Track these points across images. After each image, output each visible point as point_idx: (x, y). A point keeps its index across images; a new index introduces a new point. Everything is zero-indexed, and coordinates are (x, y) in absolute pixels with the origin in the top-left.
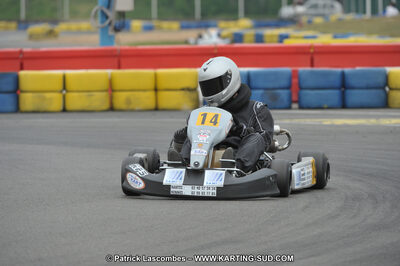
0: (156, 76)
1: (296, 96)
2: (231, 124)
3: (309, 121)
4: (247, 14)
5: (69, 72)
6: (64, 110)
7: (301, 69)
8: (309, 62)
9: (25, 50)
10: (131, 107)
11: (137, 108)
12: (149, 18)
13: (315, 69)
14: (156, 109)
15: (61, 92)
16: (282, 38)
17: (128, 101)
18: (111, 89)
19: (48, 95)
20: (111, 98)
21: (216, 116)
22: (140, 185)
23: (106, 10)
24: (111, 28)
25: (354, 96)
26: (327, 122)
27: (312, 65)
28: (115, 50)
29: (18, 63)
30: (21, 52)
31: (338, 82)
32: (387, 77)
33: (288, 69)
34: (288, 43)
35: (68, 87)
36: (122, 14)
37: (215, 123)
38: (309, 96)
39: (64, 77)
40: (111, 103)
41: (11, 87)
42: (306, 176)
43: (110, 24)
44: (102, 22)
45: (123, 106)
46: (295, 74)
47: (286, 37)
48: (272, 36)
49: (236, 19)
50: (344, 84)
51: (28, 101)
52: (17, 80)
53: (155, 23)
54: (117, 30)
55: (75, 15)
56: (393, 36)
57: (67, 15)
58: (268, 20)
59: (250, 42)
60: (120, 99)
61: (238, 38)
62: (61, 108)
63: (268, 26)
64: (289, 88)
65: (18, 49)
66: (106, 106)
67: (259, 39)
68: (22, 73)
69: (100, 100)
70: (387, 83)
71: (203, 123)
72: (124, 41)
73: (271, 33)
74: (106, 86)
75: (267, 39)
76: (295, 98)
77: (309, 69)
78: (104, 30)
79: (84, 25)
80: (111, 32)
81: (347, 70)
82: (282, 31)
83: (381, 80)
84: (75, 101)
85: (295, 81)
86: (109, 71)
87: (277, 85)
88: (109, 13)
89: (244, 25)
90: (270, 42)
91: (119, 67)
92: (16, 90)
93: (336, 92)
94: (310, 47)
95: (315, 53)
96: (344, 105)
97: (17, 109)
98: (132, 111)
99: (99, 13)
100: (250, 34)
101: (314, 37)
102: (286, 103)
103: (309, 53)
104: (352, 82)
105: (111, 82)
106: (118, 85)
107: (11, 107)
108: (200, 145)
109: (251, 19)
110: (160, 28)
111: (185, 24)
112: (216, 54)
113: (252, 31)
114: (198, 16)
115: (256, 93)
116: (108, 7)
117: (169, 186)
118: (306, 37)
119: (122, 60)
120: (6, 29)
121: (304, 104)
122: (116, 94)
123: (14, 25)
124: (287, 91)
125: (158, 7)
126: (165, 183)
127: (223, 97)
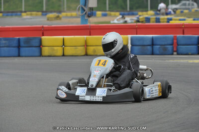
3: (182, 61)
4: (152, 8)
5: (65, 37)
6: (63, 55)
7: (178, 35)
8: (182, 32)
9: (44, 26)
10: (96, 54)
11: (99, 54)
12: (106, 11)
13: (185, 35)
15: (62, 46)
16: (169, 20)
17: (94, 51)
18: (86, 45)
19: (55, 48)
20: (86, 49)
21: (106, 61)
22: (64, 96)
23: (83, 7)
24: (86, 16)
26: (191, 61)
27: (183, 34)
28: (89, 26)
29: (41, 32)
30: (43, 27)
31: (196, 42)
33: (172, 36)
34: (172, 22)
35: (66, 44)
36: (91, 9)
37: (104, 65)
38: (182, 48)
39: (63, 39)
40: (86, 52)
41: (37, 44)
42: (154, 92)
43: (86, 13)
44: (82, 13)
45: (92, 53)
46: (175, 38)
47: (171, 19)
48: (164, 19)
49: (147, 11)
51: (46, 51)
52: (41, 41)
53: (108, 13)
54: (89, 16)
55: (69, 9)
57: (65, 9)
59: (153, 22)
60: (91, 50)
61: (148, 20)
62: (62, 54)
64: (172, 44)
65: (41, 26)
67: (158, 20)
68: (43, 37)
69: (81, 51)
71: (98, 65)
72: (93, 21)
73: (162, 17)
74: (84, 44)
75: (161, 20)
76: (175, 49)
77: (182, 35)
78: (83, 17)
79: (74, 14)
80: (86, 18)
82: (169, 16)
84: (69, 51)
85: (175, 41)
86: (85, 36)
87: (166, 43)
88: (85, 9)
89: (150, 13)
90: (163, 22)
91: (90, 35)
92: (40, 45)
93: (195, 47)
94: (183, 25)
95: (184, 27)
97: (41, 55)
98: (96, 56)
99: (81, 8)
100: (153, 18)
101: (184, 20)
102: (171, 52)
103: (182, 28)
105: (86, 41)
106: (89, 43)
107: (38, 54)
108: (95, 76)
109: (154, 11)
110: (110, 15)
111: (123, 13)
112: (137, 28)
113: (154, 17)
114: (128, 9)
115: (156, 47)
116: (85, 5)
117: (78, 96)
118: (180, 20)
119: (91, 31)
120: (36, 15)
121: (179, 52)
122: (89, 47)
123: (40, 13)
124: (171, 46)
125: (109, 5)
126: (76, 94)
127: (113, 52)
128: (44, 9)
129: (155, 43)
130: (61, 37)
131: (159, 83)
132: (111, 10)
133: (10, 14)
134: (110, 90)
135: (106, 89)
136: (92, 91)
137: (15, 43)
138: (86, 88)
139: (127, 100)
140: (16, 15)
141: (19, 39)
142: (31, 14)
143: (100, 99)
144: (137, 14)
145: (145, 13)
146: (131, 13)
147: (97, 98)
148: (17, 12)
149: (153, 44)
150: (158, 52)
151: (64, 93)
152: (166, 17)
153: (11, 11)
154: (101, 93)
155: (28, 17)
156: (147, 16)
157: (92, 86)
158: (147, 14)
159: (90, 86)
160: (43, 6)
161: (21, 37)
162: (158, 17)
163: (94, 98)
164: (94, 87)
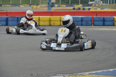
0: (60, 17)
1: (93, 23)
2: (69, 32)
3: (96, 29)
4: (81, 3)
7: (94, 17)
10: (54, 25)
11: (56, 25)
12: (60, 4)
13: (97, 17)
14: (60, 25)
15: (38, 21)
16: (89, 9)
17: (54, 23)
18: (50, 21)
20: (50, 23)
21: (65, 30)
22: (45, 47)
24: (50, 6)
25: (106, 23)
26: (100, 29)
31: (103, 20)
32: (114, 19)
33: (91, 17)
34: (91, 10)
35: (40, 20)
36: (53, 3)
37: (65, 32)
38: (96, 23)
39: (39, 17)
40: (50, 24)
42: (89, 45)
44: (48, 5)
45: (53, 25)
47: (90, 9)
48: (87, 8)
49: (79, 5)
50: (104, 20)
53: (60, 5)
54: (52, 7)
55: (42, 3)
56: (114, 9)
57: (40, 3)
58: (86, 5)
59: (82, 10)
60: (52, 23)
61: (79, 9)
63: (86, 6)
66: (49, 25)
67: (84, 9)
69: (47, 23)
70: (114, 20)
72: (53, 9)
73: (86, 8)
75: (85, 9)
77: (96, 16)
78: (48, 7)
79: (44, 5)
80: (50, 8)
81: (104, 17)
82: (89, 7)
83: (113, 19)
84: (42, 23)
85: (93, 19)
86: (50, 16)
87: (88, 20)
88: (50, 3)
89: (80, 6)
90: (86, 10)
91: (52, 16)
93: (102, 22)
94: (96, 11)
95: (97, 13)
96: (104, 25)
98: (55, 26)
99: (47, 3)
101: (97, 9)
102: (90, 24)
103: (96, 13)
104: (106, 20)
105: (50, 19)
108: (60, 37)
109: (82, 5)
110: (61, 6)
111: (67, 5)
112: (74, 13)
113: (82, 7)
114: (70, 4)
115: (84, 22)
116: (50, 2)
117: (52, 48)
118: (94, 9)
119: (53, 14)
120: (27, 6)
121: (94, 25)
122: (51, 22)
123: (29, 5)
124: (91, 22)
125: (61, 1)
126: (51, 47)
127: (67, 26)
128: (31, 3)
129: (83, 20)
130: (38, 17)
131: (91, 41)
132: (62, 4)
133: (14, 5)
134: (68, 44)
135: (66, 44)
136: (59, 45)
137: (16, 19)
138: (56, 44)
139: (77, 50)
140: (17, 6)
141: (18, 18)
142: (24, 5)
143: (63, 49)
144: (74, 6)
145: (77, 5)
146: (71, 5)
147: (62, 49)
148: (18, 4)
149: (82, 21)
150: (84, 24)
151: (45, 46)
152: (88, 7)
153: (15, 4)
154: (64, 46)
155: (23, 7)
156: (79, 7)
157: (59, 42)
158: (79, 6)
159: (58, 43)
160: (30, 2)
161: (19, 17)
162: (84, 7)
163: (60, 49)
164: (60, 43)
